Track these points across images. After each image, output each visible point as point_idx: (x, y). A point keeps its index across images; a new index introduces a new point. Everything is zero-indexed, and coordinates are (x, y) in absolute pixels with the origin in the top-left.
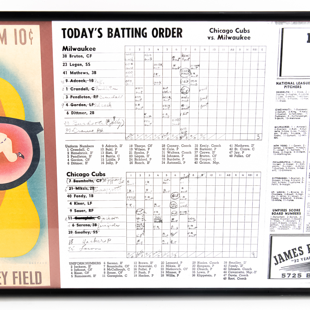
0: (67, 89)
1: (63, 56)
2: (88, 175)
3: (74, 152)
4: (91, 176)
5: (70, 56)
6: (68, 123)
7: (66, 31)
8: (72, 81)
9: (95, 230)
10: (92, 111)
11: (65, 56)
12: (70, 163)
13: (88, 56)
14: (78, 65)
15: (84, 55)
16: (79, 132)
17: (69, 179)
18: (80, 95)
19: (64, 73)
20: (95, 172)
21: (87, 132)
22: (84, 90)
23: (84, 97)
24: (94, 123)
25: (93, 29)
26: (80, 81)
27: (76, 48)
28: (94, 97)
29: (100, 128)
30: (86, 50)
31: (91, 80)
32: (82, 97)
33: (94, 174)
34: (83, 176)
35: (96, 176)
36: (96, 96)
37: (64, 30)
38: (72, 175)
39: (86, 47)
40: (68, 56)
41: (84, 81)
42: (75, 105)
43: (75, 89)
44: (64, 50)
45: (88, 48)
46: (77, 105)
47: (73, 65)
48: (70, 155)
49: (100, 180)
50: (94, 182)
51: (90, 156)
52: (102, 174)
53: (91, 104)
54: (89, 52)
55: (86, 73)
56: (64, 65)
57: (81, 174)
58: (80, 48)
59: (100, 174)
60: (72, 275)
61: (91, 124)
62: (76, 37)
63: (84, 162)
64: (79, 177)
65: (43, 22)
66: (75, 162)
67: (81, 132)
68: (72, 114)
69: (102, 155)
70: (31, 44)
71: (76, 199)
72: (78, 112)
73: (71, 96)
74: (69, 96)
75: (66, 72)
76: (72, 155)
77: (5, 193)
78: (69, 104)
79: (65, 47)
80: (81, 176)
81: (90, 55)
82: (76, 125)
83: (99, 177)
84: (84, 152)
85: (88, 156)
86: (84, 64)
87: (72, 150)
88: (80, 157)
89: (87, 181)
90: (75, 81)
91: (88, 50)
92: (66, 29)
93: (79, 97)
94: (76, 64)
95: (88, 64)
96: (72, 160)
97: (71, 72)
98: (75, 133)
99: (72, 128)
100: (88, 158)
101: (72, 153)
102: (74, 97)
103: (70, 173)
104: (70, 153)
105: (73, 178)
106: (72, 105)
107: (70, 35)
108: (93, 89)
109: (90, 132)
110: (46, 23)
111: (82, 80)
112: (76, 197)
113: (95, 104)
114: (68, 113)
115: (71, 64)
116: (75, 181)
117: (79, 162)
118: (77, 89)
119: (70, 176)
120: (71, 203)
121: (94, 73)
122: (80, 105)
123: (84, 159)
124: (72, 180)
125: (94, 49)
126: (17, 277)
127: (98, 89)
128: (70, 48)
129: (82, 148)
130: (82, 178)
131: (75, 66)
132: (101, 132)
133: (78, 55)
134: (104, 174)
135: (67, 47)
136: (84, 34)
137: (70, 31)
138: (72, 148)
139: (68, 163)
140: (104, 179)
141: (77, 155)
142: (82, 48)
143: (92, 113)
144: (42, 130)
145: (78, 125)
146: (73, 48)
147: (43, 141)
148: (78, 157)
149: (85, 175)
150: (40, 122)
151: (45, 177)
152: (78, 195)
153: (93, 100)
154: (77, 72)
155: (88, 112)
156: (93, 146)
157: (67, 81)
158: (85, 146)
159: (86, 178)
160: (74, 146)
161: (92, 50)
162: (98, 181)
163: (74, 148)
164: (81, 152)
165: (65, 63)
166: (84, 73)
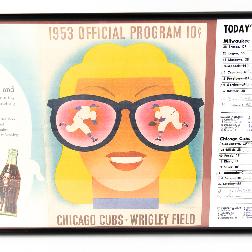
0: (225, 72)
1: (223, 47)
2: (236, 139)
3: (227, 121)
4: (239, 140)
5: (230, 47)
6: (224, 99)
7: (228, 27)
8: (229, 66)
9: (239, 182)
10: (243, 89)
11: (225, 47)
12: (223, 130)
13: (243, 46)
14: (235, 54)
15: (240, 46)
16: (232, 106)
17: (221, 143)
18: (235, 77)
19: (224, 60)
20: (242, 137)
21: (238, 106)
22: (239, 73)
23: (238, 78)
24: (244, 99)
25: (249, 25)
26: (235, 66)
27: (234, 41)
28: (246, 78)
29: (249, 102)
30: (242, 42)
31: (244, 65)
32: (236, 79)
33: (241, 138)
34: (232, 140)
35: (243, 140)
36: (247, 78)
37: (226, 26)
38: (224, 139)
39: (242, 39)
40: (228, 46)
41: (239, 66)
42: (230, 85)
43: (231, 73)
44: (225, 42)
45: (244, 40)
46: (232, 85)
47: (231, 54)
48: (223, 124)
49: (246, 143)
50: (240, 145)
51: (239, 125)
52: (247, 138)
53: (243, 84)
54: (244, 44)
55: (241, 60)
56: (224, 54)
57: (231, 138)
58: (237, 41)
59: (246, 138)
60: (219, 217)
61: (241, 99)
62: (235, 32)
63: (234, 130)
64: (230, 141)
65: (210, 21)
66: (227, 129)
67: (233, 106)
68: (227, 92)
69: (249, 123)
70: (200, 38)
71: (226, 158)
72: (232, 91)
73: (228, 78)
74: (226, 78)
75: (225, 59)
76: (225, 124)
77: (170, 154)
78: (226, 84)
79: (226, 40)
80: (231, 140)
81: (245, 46)
82: (230, 101)
83: (245, 141)
84: (235, 121)
85: (237, 124)
86: (240, 53)
87: (225, 120)
88: (232, 125)
89: (236, 144)
90: (232, 66)
91: (243, 42)
92: (227, 26)
93: (234, 79)
94: (234, 53)
95: (242, 53)
96: (225, 128)
97: (229, 59)
98: (229, 107)
99: (227, 103)
100: (238, 126)
101: (225, 122)
102: (230, 79)
103: (222, 137)
104: (224, 122)
105: (224, 142)
106: (228, 85)
107: (231, 30)
108: (245, 72)
109: (241, 106)
110: (213, 21)
111: (237, 66)
112: (226, 156)
113: (246, 84)
114: (224, 91)
115: (230, 53)
116: (226, 144)
117: (230, 129)
118: (233, 73)
119: (222, 140)
120: (222, 161)
121: (247, 59)
122: (234, 85)
123: (234, 127)
124: (224, 143)
125: (248, 41)
126: (176, 219)
127: (249, 72)
128: (230, 40)
129: (234, 118)
130: (231, 142)
131: (232, 54)
132: (249, 106)
133: (235, 46)
134: (249, 138)
135: (227, 40)
136: (241, 29)
137: (231, 27)
138: (225, 118)
139: (222, 130)
140: (249, 142)
141: (229, 124)
142: (239, 41)
143: (243, 91)
144: (203, 104)
145: (232, 100)
146: (232, 41)
147: (204, 113)
148: (229, 125)
149: (234, 139)
150: (201, 99)
151: (203, 141)
152: (228, 155)
153: (244, 81)
154: (234, 59)
155: (240, 90)
156: (242, 117)
157: (225, 66)
158: (236, 117)
159: (235, 142)
160: (227, 117)
161: (247, 42)
162: (244, 144)
163: (227, 118)
164: (232, 121)
165: (225, 52)
166: (239, 60)
